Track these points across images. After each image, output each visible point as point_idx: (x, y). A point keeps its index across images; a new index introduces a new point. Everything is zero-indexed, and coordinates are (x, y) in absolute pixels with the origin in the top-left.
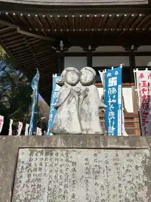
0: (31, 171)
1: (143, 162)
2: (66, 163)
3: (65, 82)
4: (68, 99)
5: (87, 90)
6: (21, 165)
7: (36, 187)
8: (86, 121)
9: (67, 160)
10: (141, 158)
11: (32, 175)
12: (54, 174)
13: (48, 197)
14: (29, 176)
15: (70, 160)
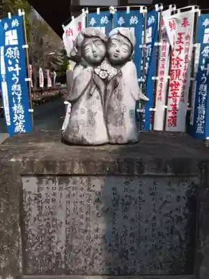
0: (42, 203)
1: (188, 192)
2: (87, 192)
3: (82, 59)
4: (88, 90)
5: (120, 75)
6: (28, 196)
7: (50, 221)
8: (115, 125)
9: (89, 189)
10: (186, 187)
11: (44, 207)
12: (72, 206)
13: (66, 231)
14: (40, 208)
15: (92, 188)
